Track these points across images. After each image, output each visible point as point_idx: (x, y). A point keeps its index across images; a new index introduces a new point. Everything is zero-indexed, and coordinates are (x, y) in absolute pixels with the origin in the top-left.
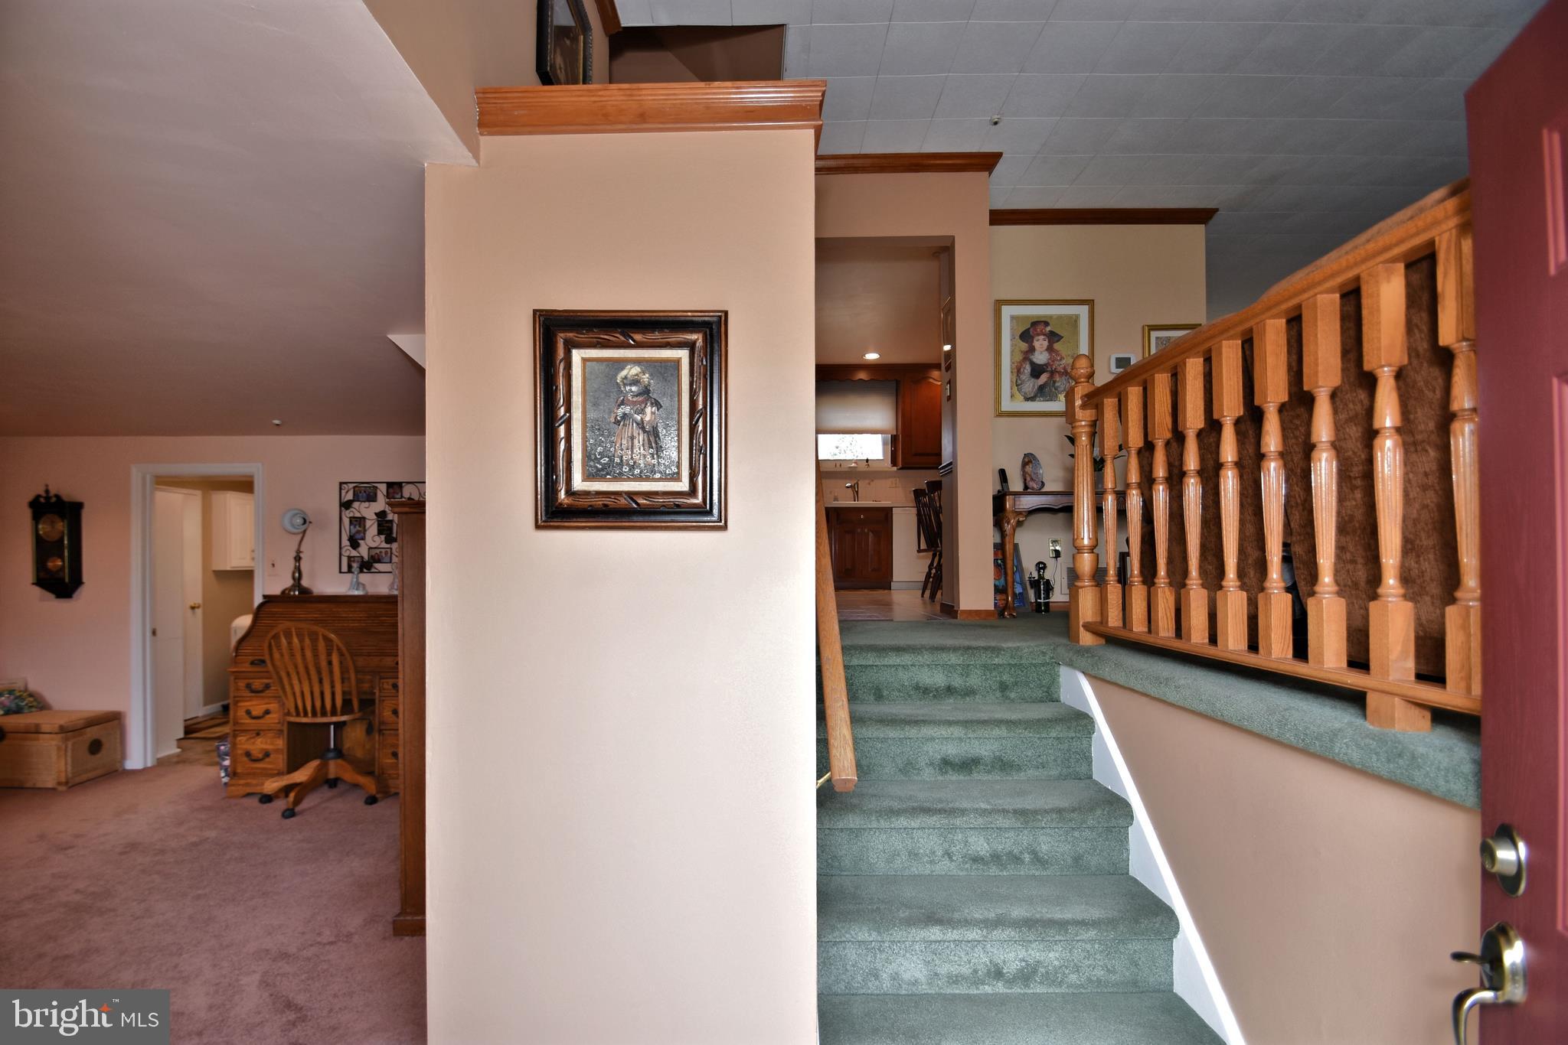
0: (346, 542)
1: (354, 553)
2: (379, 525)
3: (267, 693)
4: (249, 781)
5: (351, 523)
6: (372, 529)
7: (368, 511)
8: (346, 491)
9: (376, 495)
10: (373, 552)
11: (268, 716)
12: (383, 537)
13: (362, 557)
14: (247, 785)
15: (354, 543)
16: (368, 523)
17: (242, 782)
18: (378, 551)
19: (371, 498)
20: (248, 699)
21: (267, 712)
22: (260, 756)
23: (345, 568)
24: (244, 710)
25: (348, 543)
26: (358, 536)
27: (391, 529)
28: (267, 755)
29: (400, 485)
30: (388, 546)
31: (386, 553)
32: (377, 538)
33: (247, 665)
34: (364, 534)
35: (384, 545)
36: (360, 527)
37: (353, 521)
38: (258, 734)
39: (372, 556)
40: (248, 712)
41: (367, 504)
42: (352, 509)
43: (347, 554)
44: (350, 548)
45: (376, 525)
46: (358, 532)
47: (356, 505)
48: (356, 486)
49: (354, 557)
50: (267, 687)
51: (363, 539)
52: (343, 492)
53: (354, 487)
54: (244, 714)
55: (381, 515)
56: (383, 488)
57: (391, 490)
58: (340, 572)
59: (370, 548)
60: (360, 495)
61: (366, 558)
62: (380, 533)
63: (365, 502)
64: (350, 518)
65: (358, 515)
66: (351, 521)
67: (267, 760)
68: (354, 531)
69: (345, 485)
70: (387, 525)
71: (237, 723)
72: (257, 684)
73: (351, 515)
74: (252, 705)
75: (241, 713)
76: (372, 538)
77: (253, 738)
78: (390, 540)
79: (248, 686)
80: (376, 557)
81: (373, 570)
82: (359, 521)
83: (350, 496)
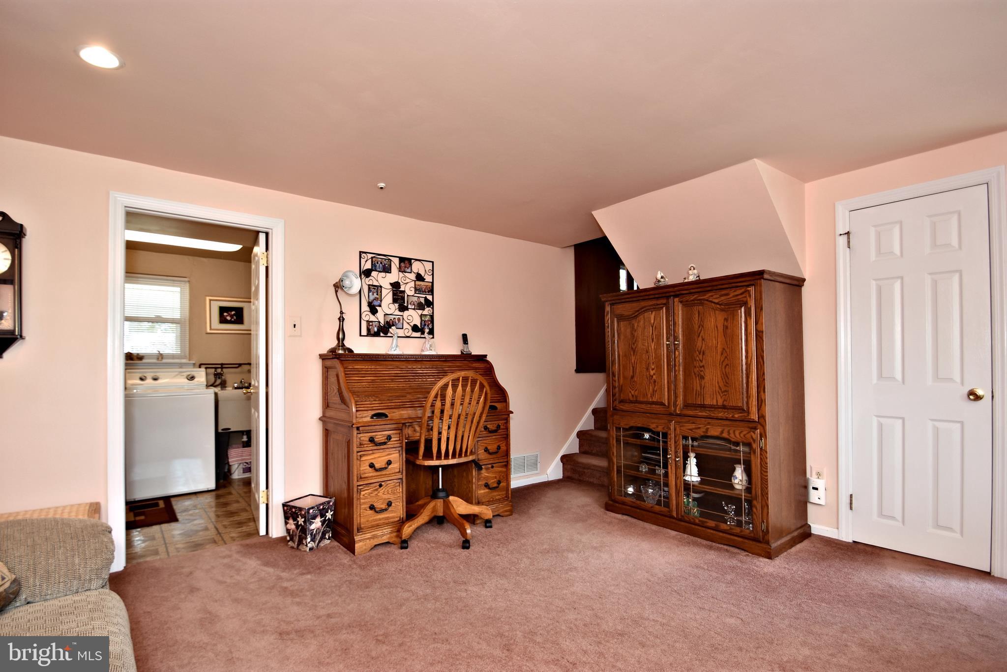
0: (365, 307)
1: (372, 318)
2: (394, 294)
3: (390, 444)
4: (373, 533)
5: (369, 290)
6: (387, 296)
7: (385, 280)
8: (366, 259)
9: (390, 266)
10: (389, 318)
11: (390, 467)
12: (397, 305)
13: (379, 322)
14: (374, 537)
15: (373, 311)
16: (384, 292)
17: (368, 535)
18: (392, 317)
19: (387, 270)
20: (371, 452)
21: (389, 463)
22: (384, 506)
23: (364, 332)
24: (368, 464)
25: (368, 309)
26: (376, 303)
27: (403, 298)
28: (389, 504)
29: (409, 260)
30: (401, 313)
31: (399, 320)
32: (392, 306)
33: (368, 419)
34: (381, 301)
35: (397, 312)
36: (377, 295)
37: (370, 287)
38: (381, 486)
39: (387, 321)
40: (372, 466)
41: (383, 274)
42: (371, 278)
43: (367, 319)
44: (369, 313)
45: (391, 294)
46: (376, 299)
47: (374, 274)
48: (374, 257)
49: (372, 322)
50: (389, 438)
51: (380, 306)
52: (363, 261)
53: (372, 258)
54: (368, 467)
55: (396, 286)
56: (396, 261)
57: (403, 265)
58: (361, 335)
59: (386, 315)
60: (378, 265)
61: (382, 322)
62: (395, 301)
63: (381, 272)
64: (369, 285)
65: (376, 283)
66: (369, 288)
67: (390, 509)
68: (372, 298)
69: (364, 254)
70: (401, 295)
71: (361, 478)
72: (380, 437)
73: (371, 283)
74: (375, 458)
75: (365, 467)
76: (388, 307)
77: (377, 490)
78: (403, 308)
79: (372, 440)
80: (391, 323)
81: (389, 335)
82: (378, 289)
83: (368, 266)
